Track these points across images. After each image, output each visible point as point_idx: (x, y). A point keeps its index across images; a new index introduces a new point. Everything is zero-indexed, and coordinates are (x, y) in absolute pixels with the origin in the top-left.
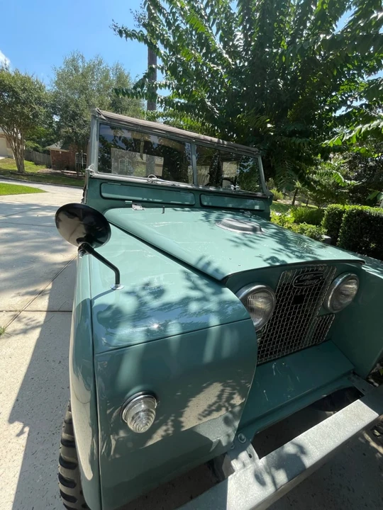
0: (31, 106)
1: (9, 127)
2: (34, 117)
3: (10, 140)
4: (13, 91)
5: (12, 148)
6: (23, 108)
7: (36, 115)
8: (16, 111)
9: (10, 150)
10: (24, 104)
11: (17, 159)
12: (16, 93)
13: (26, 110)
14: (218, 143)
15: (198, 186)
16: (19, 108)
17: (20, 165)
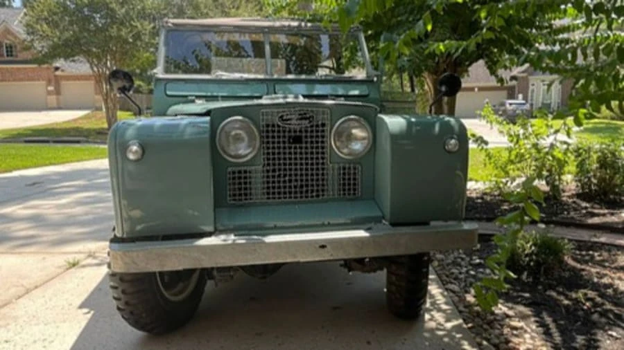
0: (131, 25)
1: (100, 60)
2: (135, 40)
3: (100, 81)
4: (108, 8)
5: (101, 92)
6: (119, 30)
7: (137, 37)
8: (111, 36)
9: (99, 97)
10: (122, 24)
11: (107, 108)
12: (112, 10)
13: (123, 32)
14: (300, 26)
15: (272, 75)
16: (114, 31)
17: (111, 119)
